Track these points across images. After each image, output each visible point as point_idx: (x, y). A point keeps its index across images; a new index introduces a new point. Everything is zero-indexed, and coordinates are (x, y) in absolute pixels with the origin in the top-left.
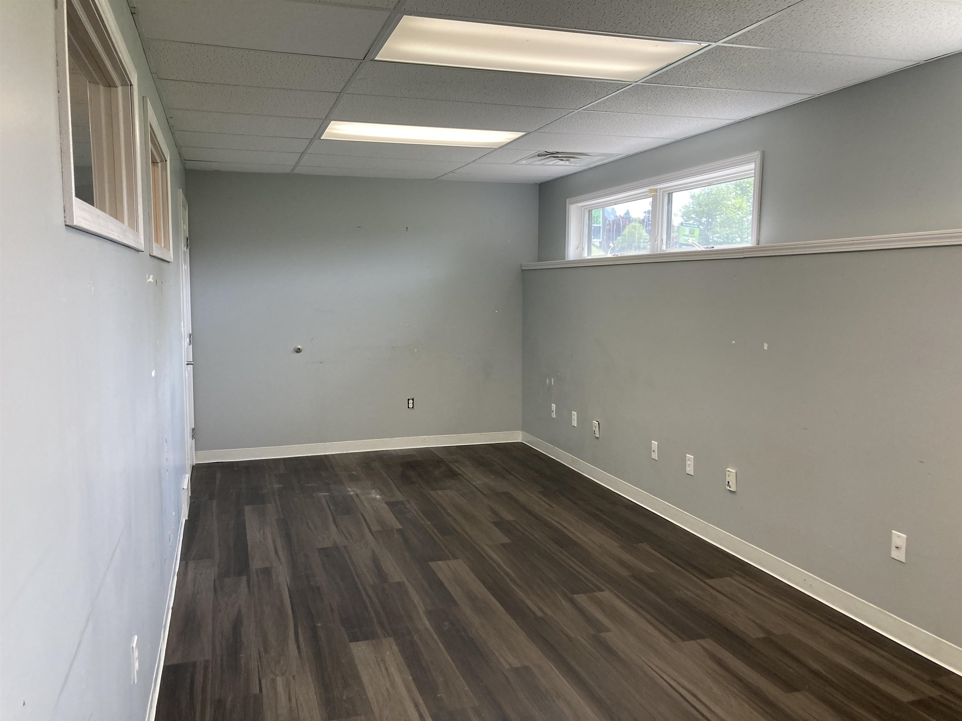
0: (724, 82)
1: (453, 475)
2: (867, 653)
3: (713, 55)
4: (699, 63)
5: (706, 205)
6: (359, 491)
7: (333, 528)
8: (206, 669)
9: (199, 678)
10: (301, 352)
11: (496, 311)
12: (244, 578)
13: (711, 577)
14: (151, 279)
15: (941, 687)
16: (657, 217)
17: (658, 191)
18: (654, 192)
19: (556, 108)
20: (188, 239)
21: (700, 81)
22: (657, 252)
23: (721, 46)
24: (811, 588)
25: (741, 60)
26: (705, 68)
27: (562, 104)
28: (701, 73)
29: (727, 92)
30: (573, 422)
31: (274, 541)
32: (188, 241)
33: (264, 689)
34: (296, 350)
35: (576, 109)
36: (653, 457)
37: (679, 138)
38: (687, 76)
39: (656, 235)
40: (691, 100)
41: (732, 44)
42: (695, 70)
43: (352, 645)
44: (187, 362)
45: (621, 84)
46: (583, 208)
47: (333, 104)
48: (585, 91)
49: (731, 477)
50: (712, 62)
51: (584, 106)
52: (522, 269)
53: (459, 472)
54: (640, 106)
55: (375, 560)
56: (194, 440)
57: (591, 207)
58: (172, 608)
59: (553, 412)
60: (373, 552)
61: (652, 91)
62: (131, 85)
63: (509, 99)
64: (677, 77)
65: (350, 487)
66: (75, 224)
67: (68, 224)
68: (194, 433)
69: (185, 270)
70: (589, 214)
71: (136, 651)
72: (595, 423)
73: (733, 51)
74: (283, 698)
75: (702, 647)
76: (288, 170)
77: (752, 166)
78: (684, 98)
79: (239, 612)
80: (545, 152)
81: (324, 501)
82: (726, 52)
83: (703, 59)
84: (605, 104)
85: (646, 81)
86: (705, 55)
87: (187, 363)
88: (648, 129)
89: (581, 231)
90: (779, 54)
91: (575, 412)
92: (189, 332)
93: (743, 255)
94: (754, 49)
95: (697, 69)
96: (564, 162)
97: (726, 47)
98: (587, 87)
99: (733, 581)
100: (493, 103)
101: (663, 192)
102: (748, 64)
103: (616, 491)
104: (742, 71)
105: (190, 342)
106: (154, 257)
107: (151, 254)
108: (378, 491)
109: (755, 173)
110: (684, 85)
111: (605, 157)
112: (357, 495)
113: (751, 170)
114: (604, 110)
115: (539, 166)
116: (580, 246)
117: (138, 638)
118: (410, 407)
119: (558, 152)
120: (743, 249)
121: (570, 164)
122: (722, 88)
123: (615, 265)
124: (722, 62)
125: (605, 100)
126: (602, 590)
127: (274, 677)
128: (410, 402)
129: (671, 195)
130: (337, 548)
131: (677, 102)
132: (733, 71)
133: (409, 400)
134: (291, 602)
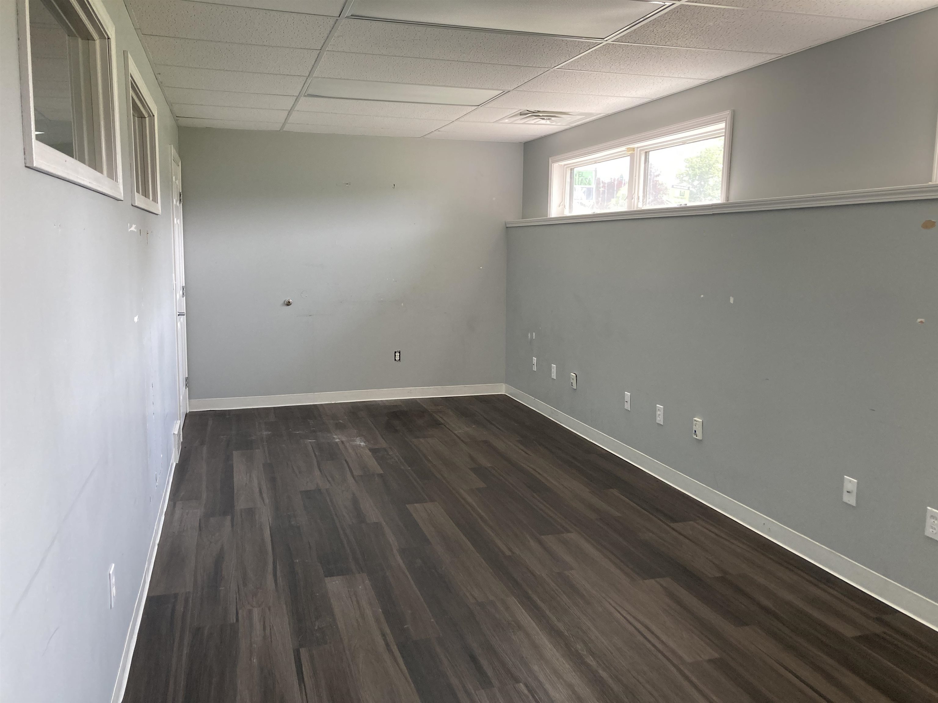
0: (692, 41)
1: (436, 424)
2: (818, 592)
3: (678, 14)
4: (666, 21)
5: (699, 168)
6: (344, 439)
7: (317, 473)
8: (186, 601)
9: (180, 608)
10: (290, 306)
11: (481, 268)
12: (229, 518)
13: (674, 521)
14: (133, 228)
15: (886, 624)
16: (634, 175)
17: (636, 150)
18: (631, 151)
19: (531, 66)
20: (181, 195)
21: (669, 40)
22: (634, 209)
23: (685, 5)
24: (769, 532)
25: (706, 19)
26: (672, 27)
27: (537, 63)
28: (668, 32)
29: (696, 51)
30: (553, 375)
31: (259, 484)
32: (181, 196)
33: (240, 619)
34: (286, 303)
35: (551, 67)
36: (626, 407)
37: (654, 97)
38: (655, 35)
39: (633, 193)
40: (662, 59)
41: (696, 2)
42: (663, 29)
43: (327, 580)
44: (179, 312)
45: (592, 43)
46: (565, 167)
47: (315, 61)
48: (558, 49)
49: (697, 426)
50: (678, 21)
51: (559, 64)
52: (507, 226)
53: (442, 421)
54: (613, 65)
55: (355, 502)
56: (187, 388)
57: (573, 166)
58: (158, 545)
59: (534, 365)
60: (354, 494)
61: (623, 50)
62: (108, 39)
63: (484, 57)
64: (646, 36)
65: (336, 435)
66: (35, 165)
67: (28, 165)
68: (188, 382)
69: (178, 225)
70: (571, 173)
71: (113, 579)
72: (573, 375)
73: (697, 10)
74: (258, 626)
75: (661, 585)
76: (277, 127)
77: (722, 125)
78: (654, 58)
79: (222, 549)
80: (527, 110)
81: (310, 448)
82: (691, 11)
83: (669, 18)
84: (579, 63)
85: (616, 39)
86: (671, 13)
87: (179, 314)
88: (624, 88)
89: (563, 189)
90: (742, 14)
91: (555, 365)
92: (183, 284)
93: (712, 211)
94: (717, 9)
95: (664, 28)
96: (545, 121)
97: (690, 6)
98: (559, 45)
99: (696, 525)
100: (469, 61)
101: (640, 150)
102: (714, 24)
103: (591, 441)
104: (709, 30)
105: (183, 294)
106: (136, 207)
107: (133, 204)
108: (362, 439)
109: (725, 132)
110: (653, 44)
111: (584, 116)
112: (342, 442)
113: (722, 129)
114: (578, 68)
115: (522, 125)
116: (562, 204)
117: (115, 566)
118: (396, 359)
119: (539, 111)
120: (712, 206)
121: (552, 122)
122: (691, 47)
123: (593, 222)
124: (688, 21)
125: (578, 58)
126: (568, 531)
127: (251, 608)
128: (396, 355)
129: (648, 154)
130: (320, 490)
131: (649, 61)
132: (700, 30)
133: (395, 352)
134: (272, 540)
